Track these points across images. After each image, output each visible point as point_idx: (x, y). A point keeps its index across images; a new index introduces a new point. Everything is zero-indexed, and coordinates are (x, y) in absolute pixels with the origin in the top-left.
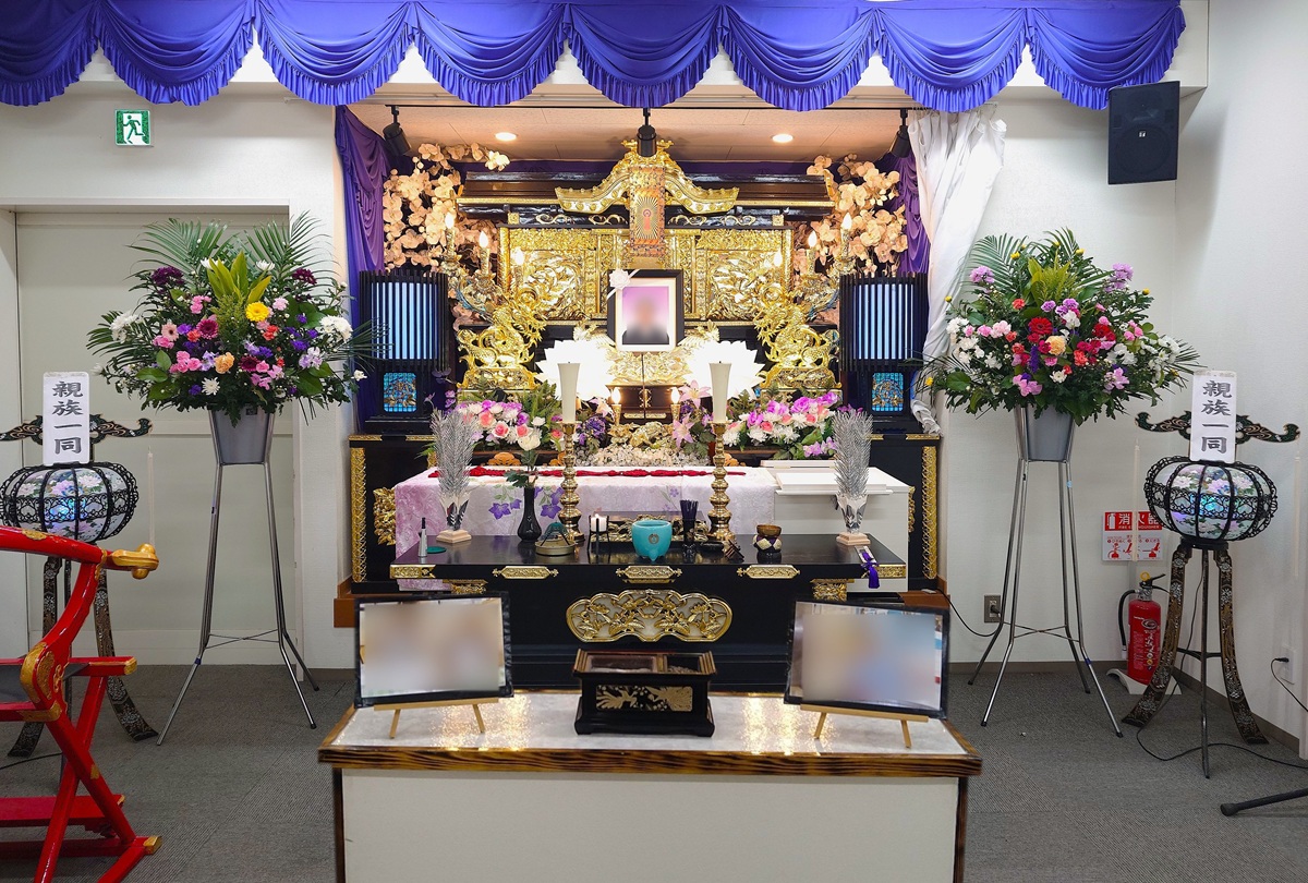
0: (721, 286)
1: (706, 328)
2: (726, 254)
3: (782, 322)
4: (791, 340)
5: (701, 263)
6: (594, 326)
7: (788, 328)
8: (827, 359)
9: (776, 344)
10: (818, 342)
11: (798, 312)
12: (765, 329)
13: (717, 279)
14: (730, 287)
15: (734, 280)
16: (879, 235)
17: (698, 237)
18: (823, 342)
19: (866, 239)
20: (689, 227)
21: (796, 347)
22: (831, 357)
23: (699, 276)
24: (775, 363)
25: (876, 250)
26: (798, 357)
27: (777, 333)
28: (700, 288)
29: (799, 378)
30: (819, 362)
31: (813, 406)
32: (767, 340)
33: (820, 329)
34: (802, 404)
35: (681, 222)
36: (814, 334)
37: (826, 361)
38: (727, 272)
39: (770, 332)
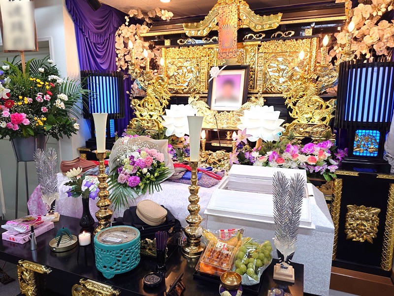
0: (271, 74)
1: (256, 98)
2: (276, 55)
3: (301, 93)
4: (306, 105)
5: (261, 61)
6: (198, 96)
7: (305, 97)
8: (329, 117)
9: (296, 108)
10: (324, 106)
11: (312, 87)
12: (290, 98)
13: (269, 70)
14: (277, 74)
15: (279, 71)
16: (378, 36)
17: (259, 46)
18: (327, 107)
19: (368, 40)
20: (255, 40)
21: (308, 110)
22: (332, 117)
23: (259, 69)
24: (295, 119)
25: (375, 47)
26: (310, 115)
27: (297, 101)
28: (260, 76)
29: (308, 130)
30: (324, 119)
31: (317, 149)
32: (291, 105)
33: (326, 99)
34: (309, 147)
35: (251, 37)
36: (322, 101)
37: (328, 120)
38: (276, 66)
39: (293, 100)
